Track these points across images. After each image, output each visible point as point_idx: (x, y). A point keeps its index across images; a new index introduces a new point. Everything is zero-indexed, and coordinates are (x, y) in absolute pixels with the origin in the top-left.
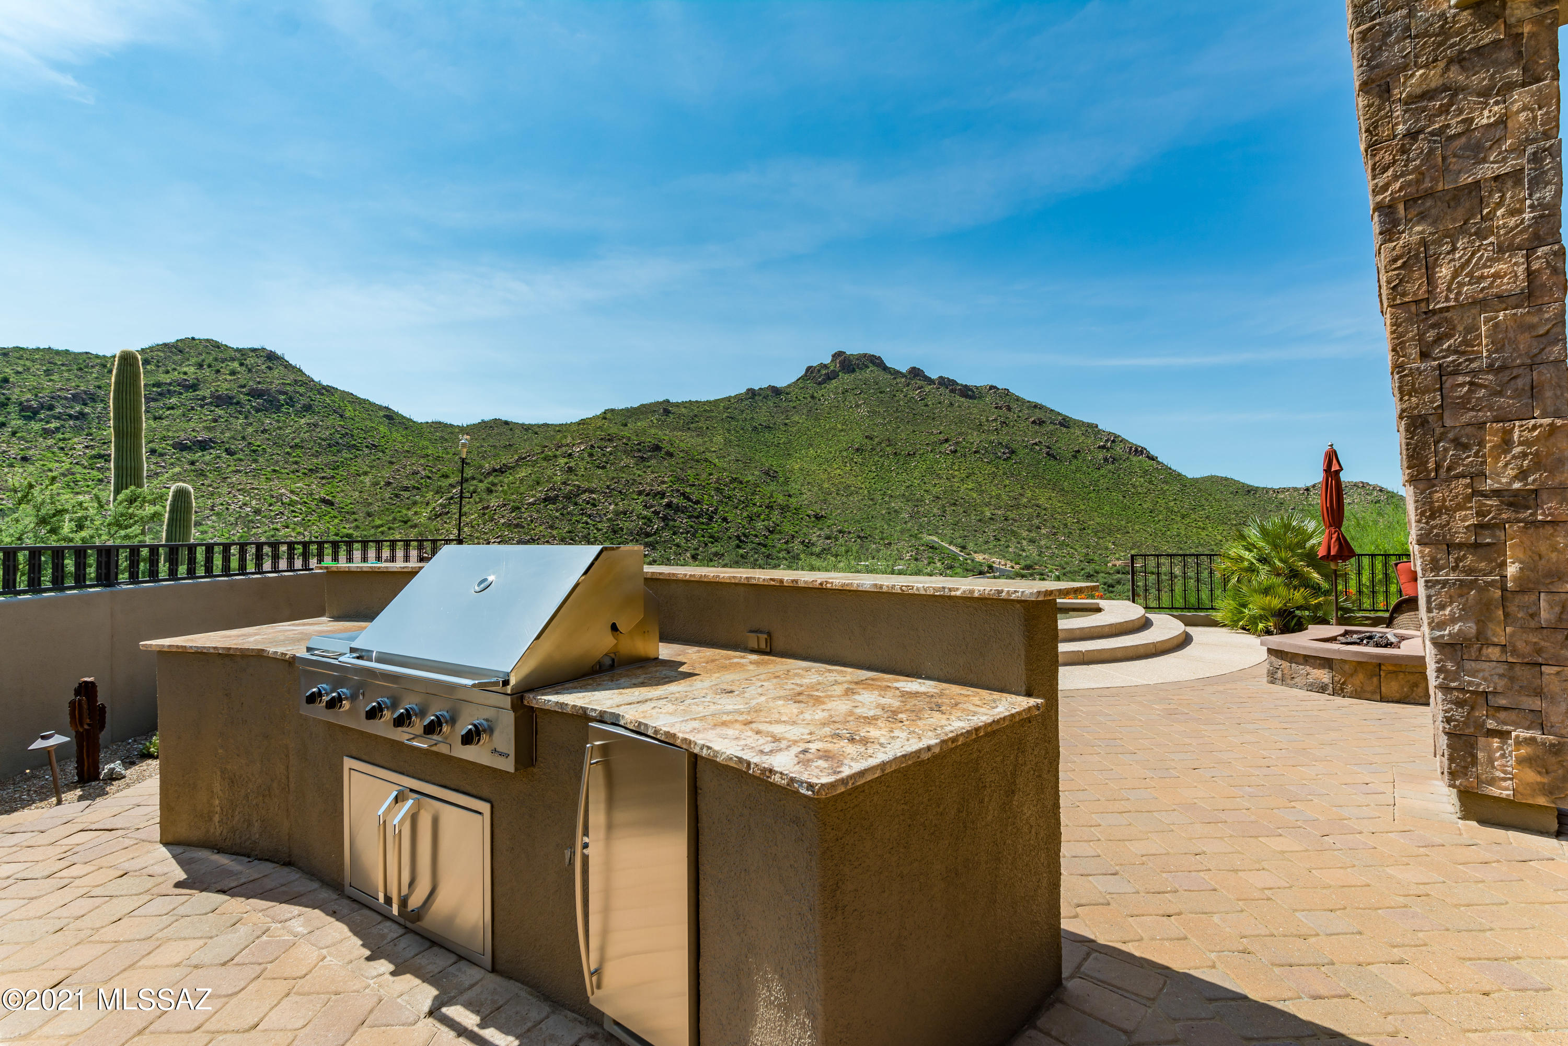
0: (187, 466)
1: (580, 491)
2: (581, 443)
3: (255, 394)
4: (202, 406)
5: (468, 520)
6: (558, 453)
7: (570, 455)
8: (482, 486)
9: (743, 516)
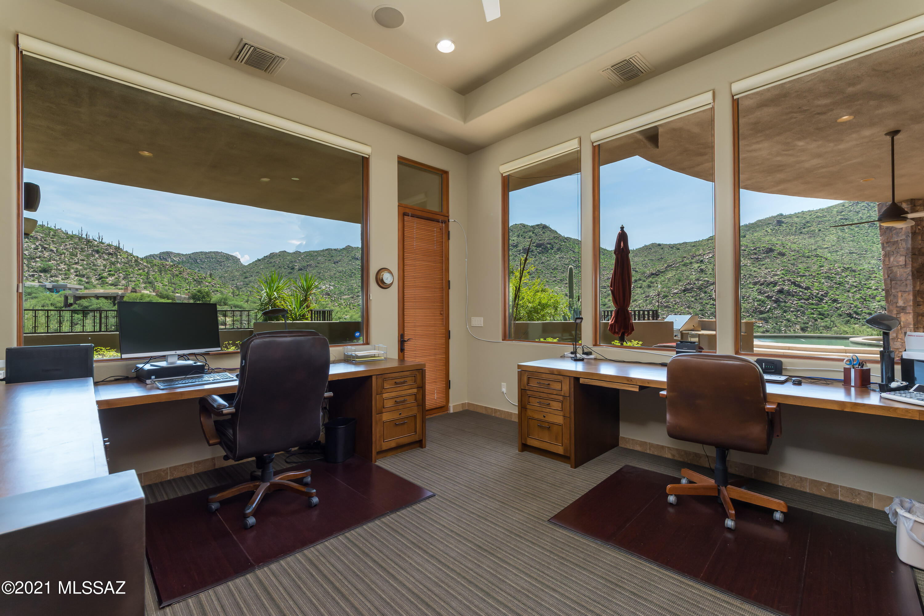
1: (708, 284)
2: (710, 253)
3: (538, 246)
4: (519, 254)
5: (637, 304)
6: (693, 261)
7: (702, 261)
8: (645, 284)
9: (856, 298)
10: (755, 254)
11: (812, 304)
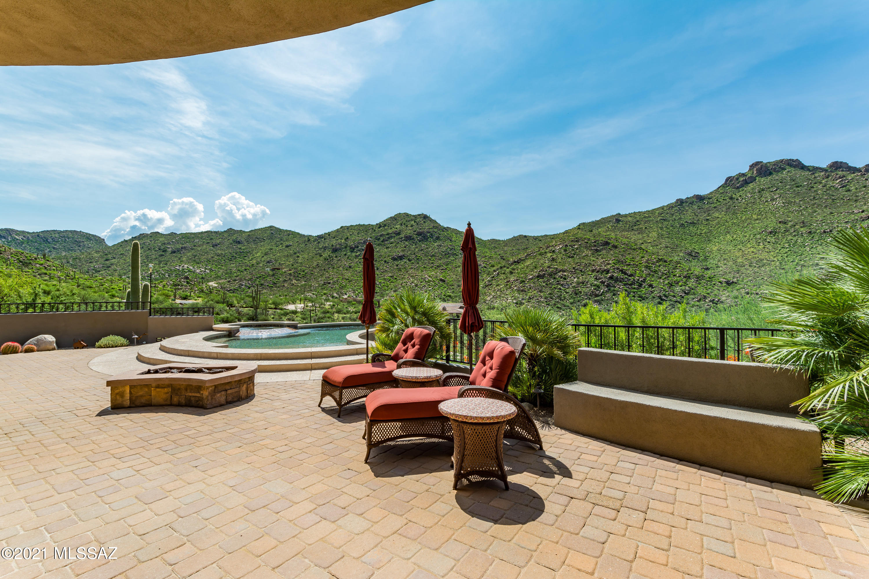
0: (395, 267)
1: (557, 271)
2: (560, 244)
3: (419, 234)
4: (401, 242)
5: (499, 288)
6: (547, 251)
7: (554, 251)
8: (508, 270)
9: (665, 283)
10: (595, 246)
11: (634, 288)
